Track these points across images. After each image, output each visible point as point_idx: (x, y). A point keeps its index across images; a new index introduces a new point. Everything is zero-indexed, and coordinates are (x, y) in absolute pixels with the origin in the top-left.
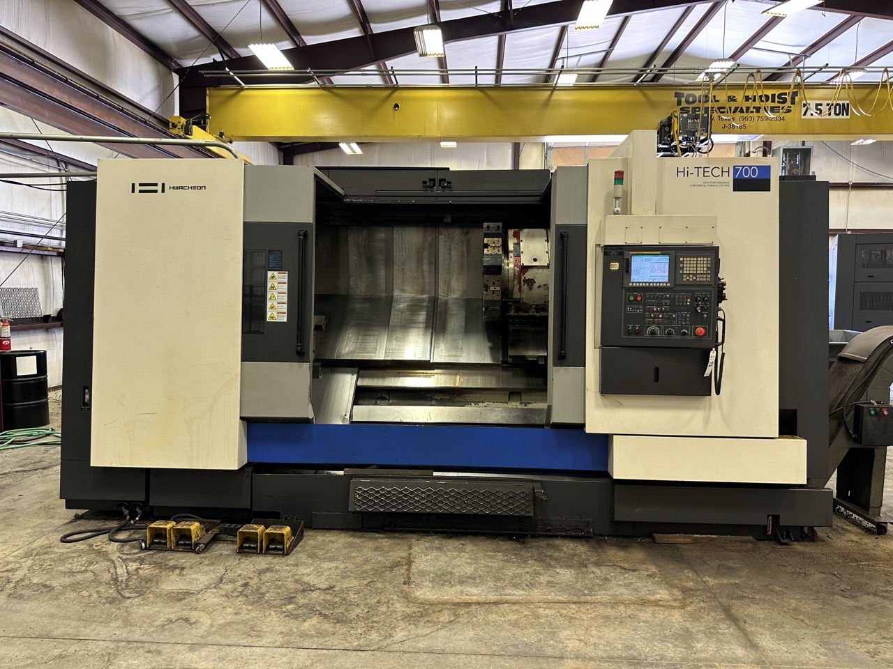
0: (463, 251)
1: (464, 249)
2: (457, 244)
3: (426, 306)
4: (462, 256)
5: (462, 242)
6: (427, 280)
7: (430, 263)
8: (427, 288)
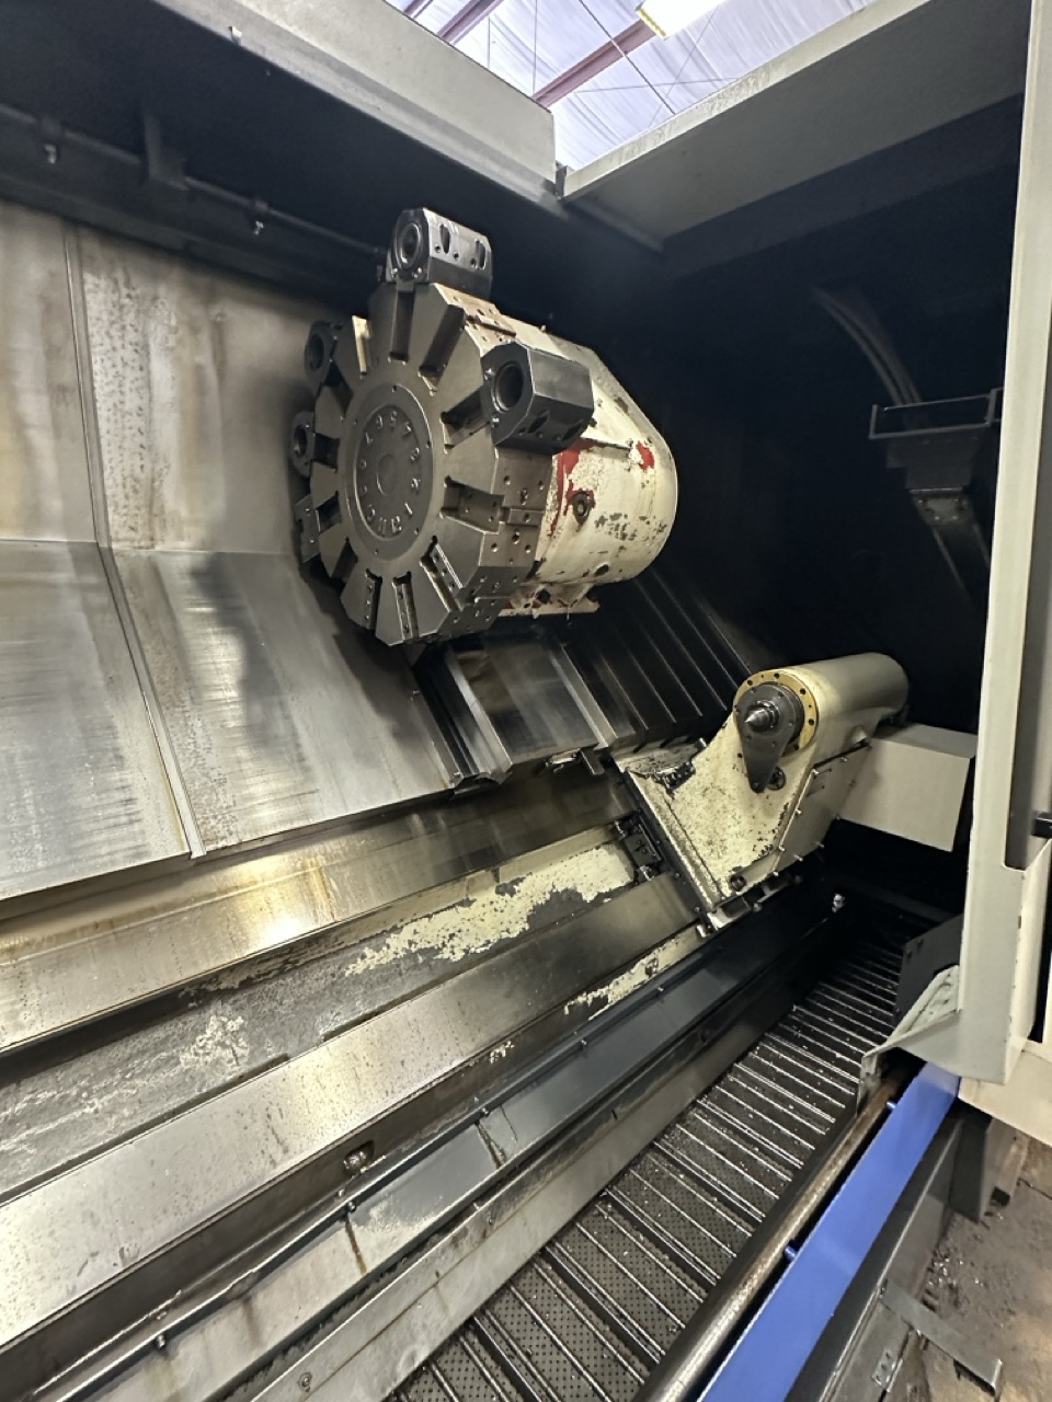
0: (199, 369)
1: (205, 358)
2: (175, 331)
3: (72, 586)
4: (200, 388)
5: (194, 330)
6: (48, 467)
7: (58, 392)
8: (55, 505)
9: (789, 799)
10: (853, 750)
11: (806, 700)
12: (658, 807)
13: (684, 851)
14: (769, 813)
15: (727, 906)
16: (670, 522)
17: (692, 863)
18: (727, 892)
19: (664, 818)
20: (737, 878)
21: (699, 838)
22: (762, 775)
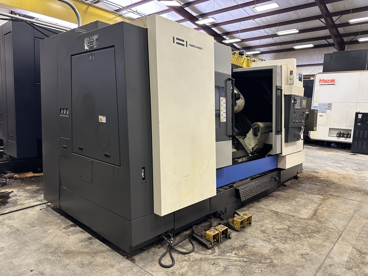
9: (258, 137)
10: (266, 133)
11: (260, 125)
12: (242, 142)
13: (246, 147)
14: (256, 140)
15: (251, 153)
16: (244, 106)
17: (247, 148)
18: (251, 151)
19: (243, 143)
20: (253, 149)
21: (248, 145)
22: (255, 135)
